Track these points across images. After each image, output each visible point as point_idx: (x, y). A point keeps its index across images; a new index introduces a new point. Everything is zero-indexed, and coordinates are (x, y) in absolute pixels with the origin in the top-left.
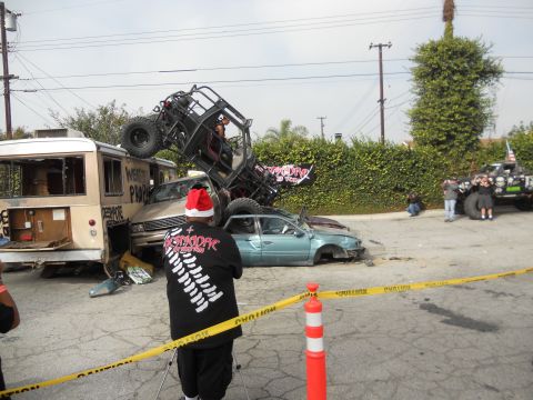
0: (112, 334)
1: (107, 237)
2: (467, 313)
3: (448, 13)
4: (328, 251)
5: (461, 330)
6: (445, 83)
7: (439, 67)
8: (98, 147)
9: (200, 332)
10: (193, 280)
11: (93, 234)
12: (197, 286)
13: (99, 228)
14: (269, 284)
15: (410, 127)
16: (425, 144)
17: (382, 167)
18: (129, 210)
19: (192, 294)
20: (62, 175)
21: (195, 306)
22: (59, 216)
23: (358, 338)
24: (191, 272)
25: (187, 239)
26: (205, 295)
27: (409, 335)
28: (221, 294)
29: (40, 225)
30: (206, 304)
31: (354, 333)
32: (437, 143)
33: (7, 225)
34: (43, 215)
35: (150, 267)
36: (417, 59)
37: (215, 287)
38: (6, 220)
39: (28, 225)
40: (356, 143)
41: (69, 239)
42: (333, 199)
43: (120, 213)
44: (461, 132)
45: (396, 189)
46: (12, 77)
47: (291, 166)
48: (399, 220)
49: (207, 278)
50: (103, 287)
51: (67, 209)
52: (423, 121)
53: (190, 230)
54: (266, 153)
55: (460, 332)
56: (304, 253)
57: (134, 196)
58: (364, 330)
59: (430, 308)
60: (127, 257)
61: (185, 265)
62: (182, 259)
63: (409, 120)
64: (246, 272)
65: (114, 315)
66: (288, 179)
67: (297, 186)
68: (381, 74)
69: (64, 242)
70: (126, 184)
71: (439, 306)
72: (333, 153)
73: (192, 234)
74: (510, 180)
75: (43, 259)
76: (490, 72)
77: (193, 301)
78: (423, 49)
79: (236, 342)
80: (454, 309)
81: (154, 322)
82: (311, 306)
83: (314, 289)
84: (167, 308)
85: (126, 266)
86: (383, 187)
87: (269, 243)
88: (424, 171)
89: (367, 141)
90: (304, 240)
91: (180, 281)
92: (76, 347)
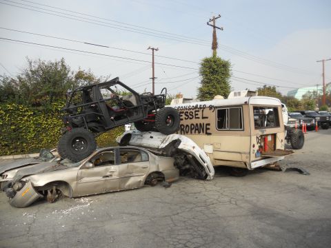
36: (202, 64)
68: (153, 63)
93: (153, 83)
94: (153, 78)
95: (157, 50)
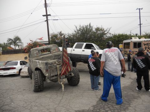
68: (140, 17)
93: (140, 27)
94: (140, 24)
95: (142, 9)
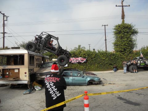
0: (29, 105)
1: (29, 77)
2: (131, 100)
3: (123, 17)
4: (91, 81)
5: (129, 105)
6: (123, 35)
7: (121, 31)
8: (28, 52)
9: (54, 106)
10: (53, 90)
11: (26, 76)
12: (54, 91)
13: (27, 74)
14: (75, 91)
15: (114, 47)
16: (118, 52)
17: (106, 58)
18: (36, 69)
19: (52, 94)
20: (18, 60)
21: (53, 97)
22: (16, 71)
23: (100, 107)
24: (52, 87)
25: (51, 78)
26: (56, 94)
27: (114, 107)
28: (60, 94)
29: (11, 74)
30: (56, 97)
31: (98, 106)
32: (121, 51)
33: (2, 73)
34: (12, 71)
35: (41, 86)
36: (115, 29)
37: (58, 92)
38: (1, 72)
39: (7, 73)
40: (99, 52)
41: (19, 77)
42: (92, 67)
43: (33, 70)
44: (128, 49)
45: (110, 64)
46: (5, 33)
47: (81, 58)
48: (111, 73)
49: (56, 89)
50: (27, 91)
51: (19, 69)
52: (117, 45)
53: (52, 76)
54: (74, 54)
55: (129, 106)
56: (84, 82)
57: (37, 66)
58: (101, 105)
59: (120, 98)
60: (35, 83)
61: (50, 86)
62: (50, 84)
63: (113, 45)
64: (68, 87)
65: (30, 100)
66: (80, 61)
67: (83, 63)
68: (105, 33)
69: (17, 78)
70: (35, 62)
71: (123, 98)
72: (93, 54)
73: (52, 77)
74: (142, 62)
75: (11, 83)
76: (135, 32)
77: (52, 96)
78: (116, 26)
79: (65, 108)
80: (127, 98)
81: (41, 102)
82: (86, 98)
83: (86, 93)
84: (45, 98)
85: (34, 86)
86: (106, 64)
87: (75, 79)
88: (118, 59)
89: (102, 51)
90: (84, 78)
91: (49, 90)
92: (18, 109)
93: (106, 42)
